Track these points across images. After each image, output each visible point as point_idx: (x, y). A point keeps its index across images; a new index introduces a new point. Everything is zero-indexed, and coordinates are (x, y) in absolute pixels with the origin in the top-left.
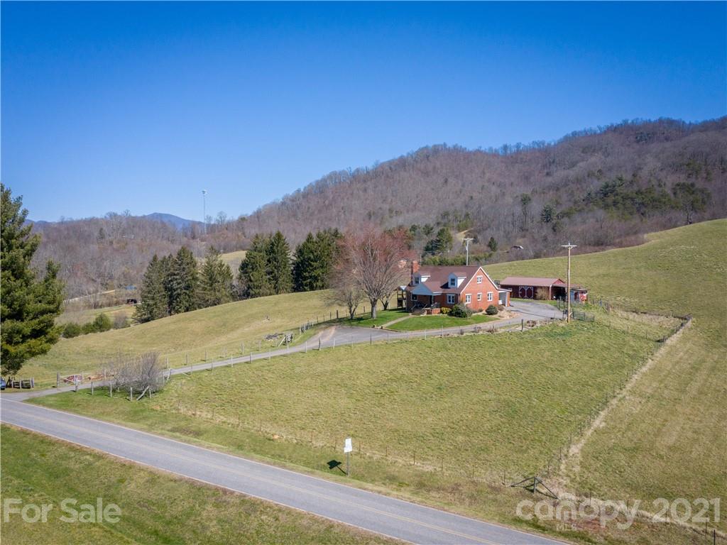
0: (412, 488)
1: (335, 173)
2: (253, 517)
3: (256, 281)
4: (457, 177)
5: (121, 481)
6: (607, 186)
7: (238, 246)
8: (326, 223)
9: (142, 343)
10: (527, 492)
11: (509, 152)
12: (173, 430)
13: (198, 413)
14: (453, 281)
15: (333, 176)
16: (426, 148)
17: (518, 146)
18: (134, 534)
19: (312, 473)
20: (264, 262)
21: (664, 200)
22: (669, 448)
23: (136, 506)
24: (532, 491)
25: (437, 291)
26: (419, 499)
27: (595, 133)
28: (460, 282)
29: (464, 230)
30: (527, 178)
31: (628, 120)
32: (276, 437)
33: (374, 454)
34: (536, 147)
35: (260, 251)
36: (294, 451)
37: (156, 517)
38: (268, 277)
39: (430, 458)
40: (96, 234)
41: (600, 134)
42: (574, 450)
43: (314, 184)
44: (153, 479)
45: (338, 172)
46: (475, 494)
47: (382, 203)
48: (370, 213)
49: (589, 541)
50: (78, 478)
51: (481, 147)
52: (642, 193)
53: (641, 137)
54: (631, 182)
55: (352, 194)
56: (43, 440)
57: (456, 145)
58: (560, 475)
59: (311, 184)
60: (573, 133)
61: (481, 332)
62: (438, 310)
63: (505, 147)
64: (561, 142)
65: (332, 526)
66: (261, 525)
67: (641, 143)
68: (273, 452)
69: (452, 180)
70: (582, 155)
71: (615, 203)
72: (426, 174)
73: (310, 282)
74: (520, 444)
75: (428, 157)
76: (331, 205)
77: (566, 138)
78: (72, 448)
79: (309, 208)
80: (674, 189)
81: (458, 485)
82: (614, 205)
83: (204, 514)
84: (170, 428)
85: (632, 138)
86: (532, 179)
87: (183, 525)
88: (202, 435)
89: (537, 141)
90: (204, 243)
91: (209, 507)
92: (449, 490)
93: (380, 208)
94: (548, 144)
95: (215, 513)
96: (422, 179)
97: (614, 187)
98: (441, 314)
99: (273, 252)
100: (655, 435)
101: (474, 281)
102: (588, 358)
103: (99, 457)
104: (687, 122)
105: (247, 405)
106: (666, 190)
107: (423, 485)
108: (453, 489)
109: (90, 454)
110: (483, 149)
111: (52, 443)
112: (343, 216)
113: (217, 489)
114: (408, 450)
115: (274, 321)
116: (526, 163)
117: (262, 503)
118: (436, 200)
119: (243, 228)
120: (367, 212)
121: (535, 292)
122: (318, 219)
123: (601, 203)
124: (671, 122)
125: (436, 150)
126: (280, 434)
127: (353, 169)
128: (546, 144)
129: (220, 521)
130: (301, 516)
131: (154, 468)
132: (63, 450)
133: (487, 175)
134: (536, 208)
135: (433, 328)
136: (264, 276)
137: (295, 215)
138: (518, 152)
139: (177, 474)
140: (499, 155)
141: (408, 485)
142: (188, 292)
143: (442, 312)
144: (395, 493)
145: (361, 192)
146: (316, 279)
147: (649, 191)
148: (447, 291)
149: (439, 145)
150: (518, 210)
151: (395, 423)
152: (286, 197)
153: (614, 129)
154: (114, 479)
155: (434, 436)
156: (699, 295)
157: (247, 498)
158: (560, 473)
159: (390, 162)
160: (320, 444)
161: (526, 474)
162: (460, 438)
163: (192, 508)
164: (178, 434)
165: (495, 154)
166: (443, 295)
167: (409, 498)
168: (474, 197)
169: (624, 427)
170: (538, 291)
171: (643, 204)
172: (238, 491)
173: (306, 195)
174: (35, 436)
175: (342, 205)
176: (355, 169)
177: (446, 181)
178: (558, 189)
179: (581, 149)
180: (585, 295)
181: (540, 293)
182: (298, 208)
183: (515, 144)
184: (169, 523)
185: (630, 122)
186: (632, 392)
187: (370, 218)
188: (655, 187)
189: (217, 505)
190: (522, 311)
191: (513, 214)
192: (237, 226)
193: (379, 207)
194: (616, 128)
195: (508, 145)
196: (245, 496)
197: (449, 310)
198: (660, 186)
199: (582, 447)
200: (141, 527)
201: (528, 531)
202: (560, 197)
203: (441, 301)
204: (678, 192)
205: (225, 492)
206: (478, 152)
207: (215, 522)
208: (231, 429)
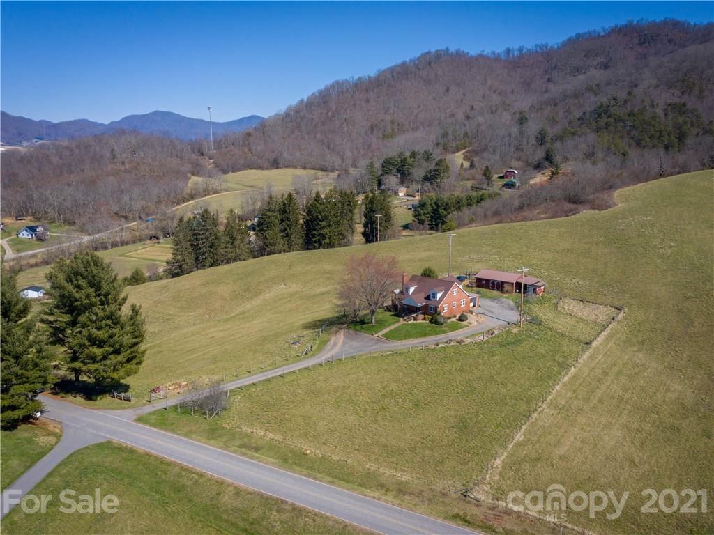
0: (394, 493)
1: (337, 82)
2: (300, 520)
3: (272, 239)
4: (458, 85)
5: (219, 494)
6: (602, 106)
7: (246, 165)
8: (330, 136)
9: (179, 308)
10: (463, 497)
11: (511, 56)
12: (241, 446)
13: (255, 431)
14: (434, 296)
15: (336, 86)
16: (429, 53)
17: (521, 49)
18: (234, 531)
19: (332, 483)
20: (278, 222)
21: (654, 123)
22: (561, 457)
23: (231, 512)
24: (466, 496)
25: (421, 303)
26: (398, 502)
27: (599, 35)
28: (439, 295)
29: (462, 150)
30: (528, 84)
31: (633, 21)
32: (308, 452)
33: (371, 466)
34: (539, 50)
35: (273, 211)
36: (321, 464)
37: (244, 520)
38: (282, 234)
39: (406, 469)
40: (108, 155)
41: (604, 37)
42: (498, 462)
43: (317, 94)
44: (238, 492)
45: (340, 81)
46: (432, 497)
47: (385, 113)
48: (372, 125)
49: (494, 531)
50: (192, 492)
51: (483, 51)
52: (634, 115)
53: (645, 39)
54: (626, 102)
55: (355, 105)
56: (162, 461)
57: (459, 49)
58: (484, 483)
59: (313, 94)
60: (576, 35)
61: (452, 344)
62: (422, 316)
63: (508, 51)
64: (564, 45)
65: (346, 526)
66: (305, 525)
67: (644, 45)
68: (307, 465)
69: (453, 89)
70: (585, 59)
71: (607, 125)
72: (427, 82)
73: (319, 239)
74: (465, 457)
75: (430, 64)
76: (334, 116)
77: (570, 40)
78: (183, 468)
79: (312, 119)
80: (665, 110)
81: (422, 491)
82: (606, 128)
83: (272, 517)
84: (237, 444)
85: (636, 41)
86: (533, 86)
87: (260, 525)
88: (259, 450)
89: (540, 43)
90: (212, 161)
91: (274, 513)
92: (417, 494)
93: (383, 120)
94: (551, 47)
95: (278, 516)
96: (424, 87)
97: (608, 106)
98: (424, 321)
99: (286, 212)
100: (555, 446)
101: (451, 294)
102: (527, 369)
103: (201, 475)
104: (692, 23)
105: (286, 422)
106: (657, 111)
107: (401, 490)
108: (419, 494)
109: (195, 473)
110: (485, 53)
111: (169, 464)
112: (346, 129)
113: (277, 499)
114: (393, 462)
115: (290, 287)
116: (528, 69)
117: (305, 509)
118: (437, 110)
119: (249, 144)
120: (369, 124)
121: (503, 287)
122: (322, 132)
123: (594, 125)
124: (676, 24)
125: (438, 55)
126: (311, 449)
127: (356, 78)
128: (549, 47)
129: (281, 522)
130: (328, 518)
131: (237, 483)
132: (177, 469)
133: (489, 82)
134: (533, 127)
135: (417, 337)
136: (278, 235)
137: (299, 127)
138: (521, 56)
139: (252, 488)
140: (501, 59)
141: (392, 491)
142: (212, 250)
143: (425, 319)
144: (384, 497)
145: (363, 103)
146: (324, 236)
147: (641, 112)
148: (429, 303)
149: (441, 51)
150: (515, 130)
151: (386, 439)
152: (289, 108)
153: (618, 31)
154: (214, 493)
155: (410, 451)
156: (638, 281)
157: (296, 506)
158: (485, 482)
159: (392, 70)
160: (337, 458)
161: (464, 483)
162: (427, 452)
163: (264, 513)
164: (243, 450)
165: (497, 59)
166: (426, 306)
167: (392, 502)
168: (474, 107)
169: (535, 439)
170: (505, 285)
171: (634, 126)
172: (290, 501)
173: (309, 105)
174: (156, 458)
175: (345, 117)
176: (357, 77)
177: (448, 90)
178: (556, 105)
179: (584, 53)
180: (542, 288)
181: (507, 287)
182: (302, 119)
183: (518, 47)
184: (252, 524)
185: (635, 22)
186: (550, 404)
187: (372, 131)
188: (647, 108)
189: (278, 511)
190: (488, 313)
191: (510, 135)
192: (244, 142)
193: (381, 118)
194: (620, 28)
195: (511, 48)
196: (294, 504)
197: (430, 317)
198: (653, 106)
199: (504, 459)
200: (237, 527)
201: (459, 525)
202: (557, 114)
203: (425, 310)
204: (670, 113)
205: (282, 501)
206: (481, 56)
207: (278, 523)
208: (279, 445)
